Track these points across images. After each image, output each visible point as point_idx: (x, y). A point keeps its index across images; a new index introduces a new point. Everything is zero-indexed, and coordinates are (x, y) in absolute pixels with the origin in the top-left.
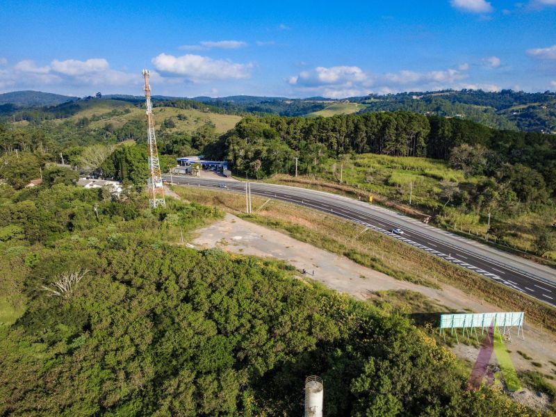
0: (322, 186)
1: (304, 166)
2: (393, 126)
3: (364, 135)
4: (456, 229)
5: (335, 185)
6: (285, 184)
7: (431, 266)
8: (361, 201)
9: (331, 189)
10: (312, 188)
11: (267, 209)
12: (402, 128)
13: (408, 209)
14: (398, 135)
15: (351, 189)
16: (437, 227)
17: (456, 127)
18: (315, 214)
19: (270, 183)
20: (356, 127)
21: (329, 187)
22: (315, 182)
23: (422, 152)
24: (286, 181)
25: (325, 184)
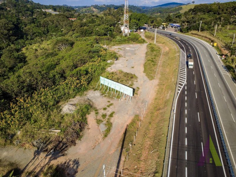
0: (205, 37)
5: (211, 37)
6: (192, 36)
15: (215, 39)
24: (193, 34)
25: (208, 36)
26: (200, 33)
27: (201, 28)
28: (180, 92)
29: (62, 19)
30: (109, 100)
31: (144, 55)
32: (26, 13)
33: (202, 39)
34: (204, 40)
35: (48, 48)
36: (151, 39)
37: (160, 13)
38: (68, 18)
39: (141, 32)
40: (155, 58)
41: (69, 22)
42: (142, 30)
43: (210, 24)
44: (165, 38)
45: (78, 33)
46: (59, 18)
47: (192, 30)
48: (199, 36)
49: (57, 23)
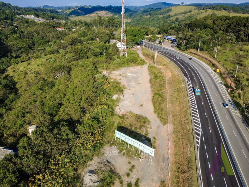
0: (205, 59)
5: (211, 59)
6: (191, 55)
15: (216, 63)
22: (204, 56)
24: (192, 53)
25: (208, 58)
26: (199, 53)
27: (200, 47)
28: (199, 146)
29: (48, 30)
30: (130, 160)
31: (149, 85)
32: (6, 22)
33: (202, 60)
34: (204, 62)
35: (40, 71)
36: (150, 58)
37: (150, 15)
38: (54, 27)
39: (138, 49)
40: (161, 90)
41: (56, 33)
42: (139, 47)
43: (209, 44)
44: (165, 59)
45: (71, 53)
46: (45, 29)
47: (190, 49)
48: (199, 57)
49: (43, 34)
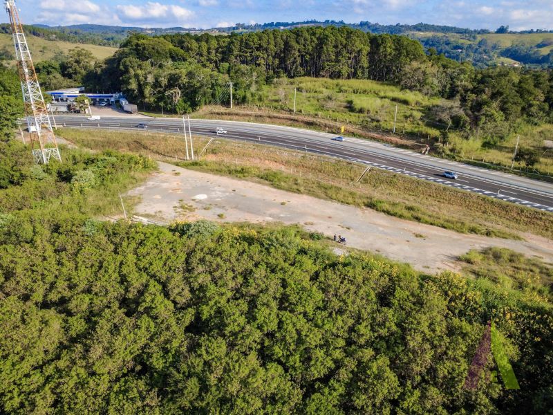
0: (269, 117)
1: (241, 93)
2: (331, 43)
3: (297, 54)
4: (465, 159)
5: (288, 116)
6: (219, 119)
7: (484, 209)
8: (329, 132)
9: (284, 121)
10: (256, 121)
11: (214, 152)
12: (341, 44)
13: (394, 139)
14: (338, 54)
15: (311, 119)
16: (442, 157)
17: (398, 43)
18: (285, 154)
19: (197, 118)
20: (286, 44)
21: (279, 118)
22: (259, 113)
23: (363, 73)
24: (218, 114)
25: (275, 114)
27: (234, 97)
33: (264, 123)
34: (273, 123)
